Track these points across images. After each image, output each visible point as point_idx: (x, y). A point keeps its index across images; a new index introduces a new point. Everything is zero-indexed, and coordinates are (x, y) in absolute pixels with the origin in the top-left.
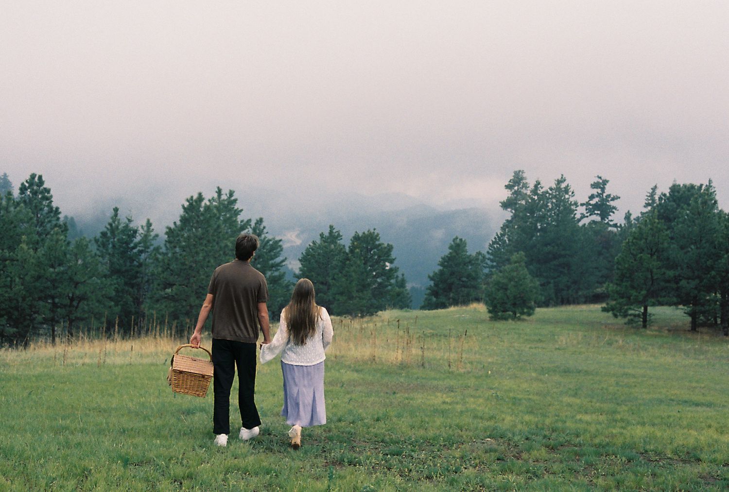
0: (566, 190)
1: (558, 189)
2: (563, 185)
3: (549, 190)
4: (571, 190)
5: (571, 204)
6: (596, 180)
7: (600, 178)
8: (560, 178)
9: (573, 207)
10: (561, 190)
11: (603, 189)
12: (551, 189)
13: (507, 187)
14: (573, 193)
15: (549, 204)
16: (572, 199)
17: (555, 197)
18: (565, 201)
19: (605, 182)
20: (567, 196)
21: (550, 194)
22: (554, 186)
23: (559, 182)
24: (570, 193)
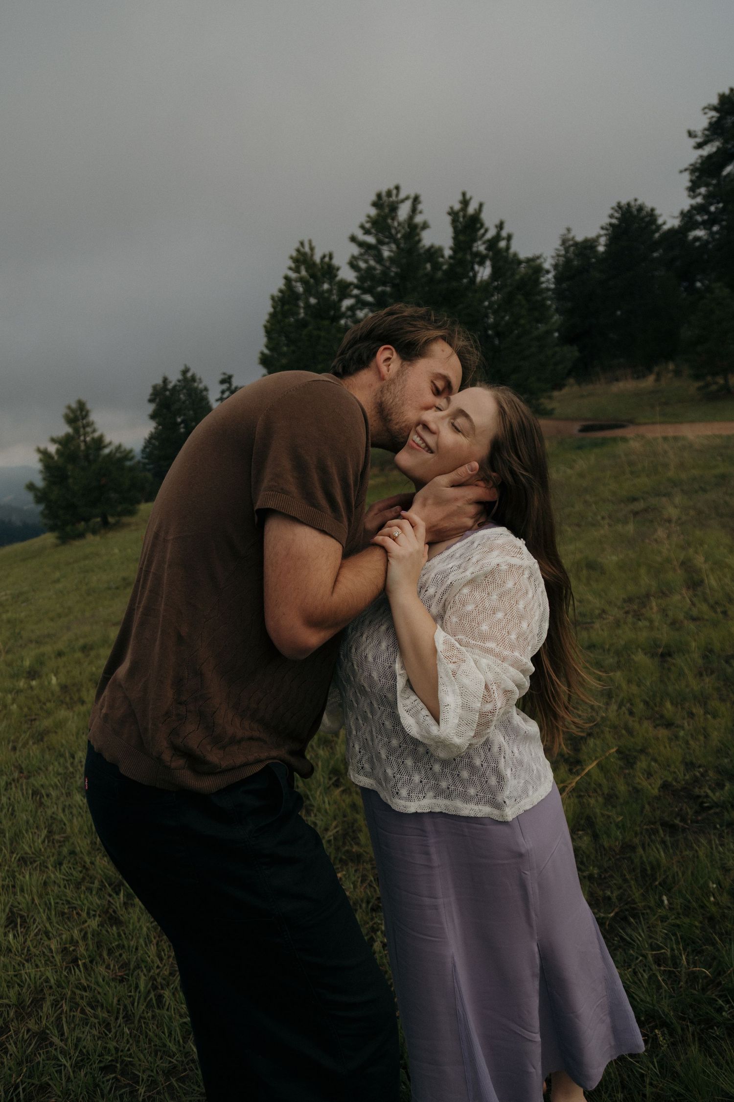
0: (193, 379)
1: (185, 379)
2: (189, 375)
3: (178, 383)
4: (198, 377)
5: (201, 391)
6: (222, 377)
7: (224, 374)
8: (182, 368)
9: (205, 393)
10: (188, 381)
11: (230, 383)
12: (179, 381)
13: (151, 401)
14: (200, 379)
15: (182, 396)
16: (201, 386)
17: (184, 387)
18: (196, 388)
19: (230, 377)
20: (196, 384)
21: (179, 386)
22: (180, 377)
23: (185, 372)
24: (198, 381)
